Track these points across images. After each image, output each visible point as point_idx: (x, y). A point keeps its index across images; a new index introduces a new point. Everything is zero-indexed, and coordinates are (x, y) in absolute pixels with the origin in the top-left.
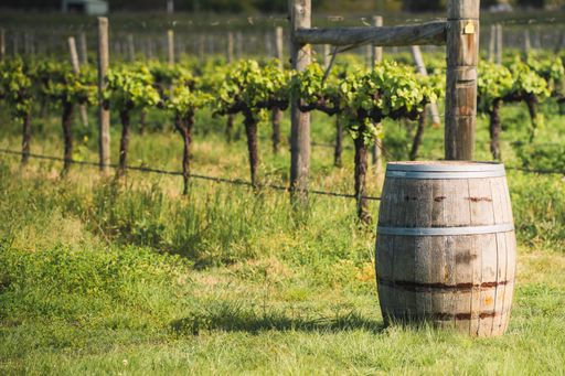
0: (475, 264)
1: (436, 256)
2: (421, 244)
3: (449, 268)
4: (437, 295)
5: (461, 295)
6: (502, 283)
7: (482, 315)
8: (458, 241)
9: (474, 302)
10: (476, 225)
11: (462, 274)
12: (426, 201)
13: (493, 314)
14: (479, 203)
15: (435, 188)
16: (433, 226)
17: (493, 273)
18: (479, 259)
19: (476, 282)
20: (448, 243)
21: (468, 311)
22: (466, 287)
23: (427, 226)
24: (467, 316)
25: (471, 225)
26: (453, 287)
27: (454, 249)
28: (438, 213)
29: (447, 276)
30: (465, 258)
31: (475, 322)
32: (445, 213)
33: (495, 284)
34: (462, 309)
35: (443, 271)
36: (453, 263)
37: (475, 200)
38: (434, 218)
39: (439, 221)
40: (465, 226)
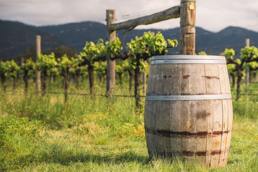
0: (209, 119)
1: (184, 114)
2: (174, 106)
3: (192, 121)
4: (184, 140)
5: (200, 140)
6: (225, 132)
7: (213, 153)
8: (198, 104)
9: (208, 144)
10: (210, 94)
11: (200, 126)
12: (177, 78)
13: (220, 152)
14: (211, 80)
15: (183, 70)
16: (182, 94)
17: (220, 126)
18: (211, 116)
19: (209, 131)
20: (192, 106)
21: (204, 150)
22: (203, 134)
23: (178, 95)
24: (203, 154)
25: (207, 93)
26: (195, 134)
27: (196, 109)
28: (185, 85)
29: (191, 127)
30: (203, 115)
31: (209, 157)
32: (190, 86)
33: (221, 133)
34: (200, 149)
35: (189, 124)
36: (195, 118)
37: (209, 78)
38: (183, 89)
39: (186, 91)
40: (203, 94)
